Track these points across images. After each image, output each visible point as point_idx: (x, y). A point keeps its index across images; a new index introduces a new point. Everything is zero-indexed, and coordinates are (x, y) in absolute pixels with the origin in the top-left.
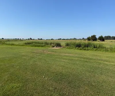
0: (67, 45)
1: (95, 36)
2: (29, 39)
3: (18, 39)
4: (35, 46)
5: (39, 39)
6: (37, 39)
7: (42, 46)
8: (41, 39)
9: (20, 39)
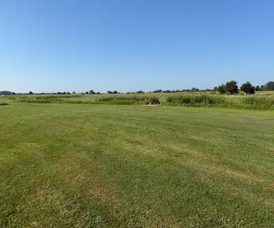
0: (170, 100)
1: (235, 83)
2: (87, 93)
3: (65, 93)
4: (119, 104)
5: (110, 93)
6: (107, 92)
7: (129, 104)
8: (115, 92)
9: (69, 93)
